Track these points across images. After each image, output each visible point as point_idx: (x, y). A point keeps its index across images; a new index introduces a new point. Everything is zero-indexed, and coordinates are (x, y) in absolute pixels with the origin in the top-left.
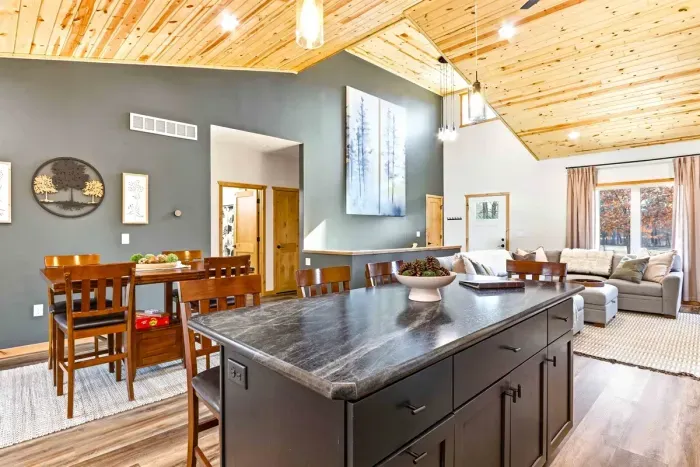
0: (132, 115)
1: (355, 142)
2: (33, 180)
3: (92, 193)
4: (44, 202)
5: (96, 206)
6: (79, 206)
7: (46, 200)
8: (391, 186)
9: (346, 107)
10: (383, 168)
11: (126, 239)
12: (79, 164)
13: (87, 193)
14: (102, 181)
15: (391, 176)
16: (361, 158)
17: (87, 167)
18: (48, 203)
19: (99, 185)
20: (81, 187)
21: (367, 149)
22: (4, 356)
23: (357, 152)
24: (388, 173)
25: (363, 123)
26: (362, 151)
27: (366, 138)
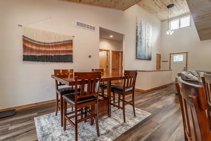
0: (76, 21)
1: (139, 35)
8: (148, 50)
10: (146, 44)
16: (140, 41)
22: (37, 105)
23: (139, 39)
24: (147, 46)
25: (141, 29)
26: (141, 38)
27: (142, 34)
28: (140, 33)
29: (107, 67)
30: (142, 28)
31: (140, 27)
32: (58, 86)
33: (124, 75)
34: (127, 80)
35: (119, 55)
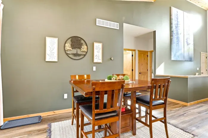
0: (97, 19)
1: (175, 30)
2: (65, 45)
3: (84, 50)
4: (68, 54)
5: (85, 55)
6: (79, 55)
7: (69, 53)
8: (188, 48)
9: (171, 15)
10: (185, 41)
11: (94, 69)
12: (80, 39)
13: (82, 50)
14: (87, 46)
15: (188, 44)
16: (177, 37)
17: (82, 40)
18: (70, 54)
19: (86, 47)
20: (80, 48)
21: (179, 33)
22: (54, 114)
23: (175, 34)
24: (187, 43)
25: (178, 22)
26: (177, 34)
27: (179, 28)
28: (176, 27)
29: (132, 70)
30: (179, 20)
31: (176, 19)
32: (75, 93)
33: (151, 84)
34: (154, 90)
35: (148, 56)
